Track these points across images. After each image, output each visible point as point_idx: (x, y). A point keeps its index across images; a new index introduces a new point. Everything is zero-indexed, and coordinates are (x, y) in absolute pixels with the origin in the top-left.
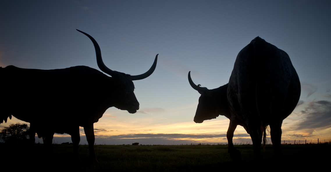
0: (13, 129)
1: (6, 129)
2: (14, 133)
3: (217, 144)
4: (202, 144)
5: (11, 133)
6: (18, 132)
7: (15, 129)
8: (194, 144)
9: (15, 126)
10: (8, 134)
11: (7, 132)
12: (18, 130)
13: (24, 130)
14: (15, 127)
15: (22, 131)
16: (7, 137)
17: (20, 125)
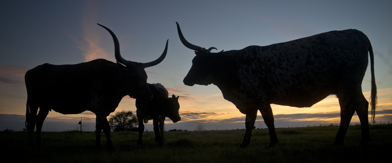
0: (119, 117)
1: (112, 117)
2: (121, 121)
3: (354, 124)
4: (334, 125)
5: (118, 121)
6: (124, 121)
7: (121, 117)
8: (324, 125)
9: (121, 113)
10: (115, 122)
11: (114, 121)
12: (124, 119)
13: (129, 118)
14: (121, 115)
15: (128, 118)
16: (114, 125)
17: (125, 113)
